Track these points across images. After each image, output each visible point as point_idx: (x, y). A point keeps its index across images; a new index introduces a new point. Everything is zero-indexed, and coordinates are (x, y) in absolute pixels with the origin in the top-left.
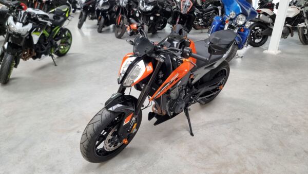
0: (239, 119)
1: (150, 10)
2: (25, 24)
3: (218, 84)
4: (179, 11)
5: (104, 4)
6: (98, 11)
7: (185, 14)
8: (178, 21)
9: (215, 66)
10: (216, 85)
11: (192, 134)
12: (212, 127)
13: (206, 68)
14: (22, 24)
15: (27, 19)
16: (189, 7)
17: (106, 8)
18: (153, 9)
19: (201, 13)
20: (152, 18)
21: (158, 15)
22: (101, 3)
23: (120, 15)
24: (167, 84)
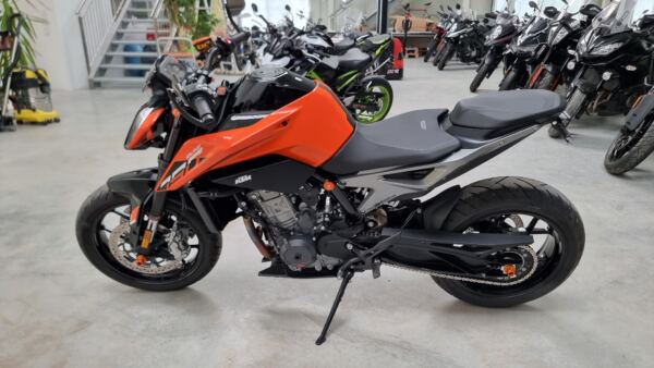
1: (606, 53)
2: (277, 57)
5: (528, 42)
6: (512, 56)
9: (428, 182)
14: (271, 57)
17: (529, 49)
20: (606, 76)
21: (630, 68)
22: (521, 39)
23: (543, 66)
24: (181, 163)
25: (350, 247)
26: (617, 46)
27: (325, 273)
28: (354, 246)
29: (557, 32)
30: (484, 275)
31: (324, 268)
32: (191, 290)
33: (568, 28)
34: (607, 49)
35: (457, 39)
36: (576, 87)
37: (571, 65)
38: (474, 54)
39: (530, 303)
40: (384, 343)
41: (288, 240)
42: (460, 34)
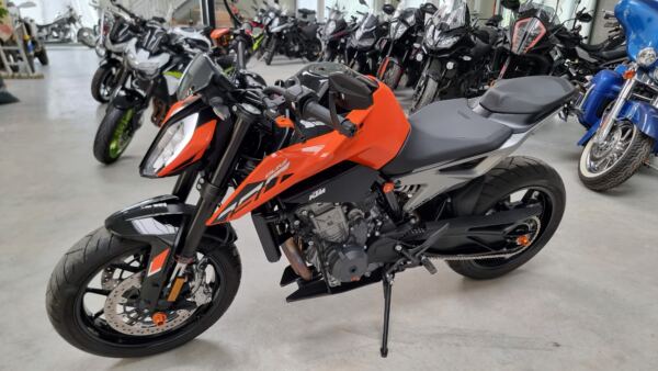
0: (557, 345)
1: (449, 46)
2: (153, 54)
3: (508, 229)
4: (508, 48)
5: (365, 36)
6: (352, 50)
7: (522, 57)
8: (502, 72)
9: (480, 170)
10: (500, 228)
11: (384, 352)
12: (457, 345)
13: (442, 171)
14: (148, 53)
15: (161, 44)
16: (534, 37)
17: (367, 43)
18: (455, 45)
19: (593, 60)
20: (450, 65)
21: (467, 58)
22: (359, 34)
23: (389, 58)
24: (257, 184)
25: (399, 248)
26: (455, 39)
27: (364, 281)
28: (404, 247)
29: (397, 28)
30: (505, 250)
31: (363, 277)
32: (199, 341)
33: (406, 23)
34: (448, 42)
35: (279, 34)
36: (428, 76)
37: (419, 57)
38: (297, 48)
39: (521, 268)
40: (440, 336)
41: (344, 253)
42: (282, 30)
